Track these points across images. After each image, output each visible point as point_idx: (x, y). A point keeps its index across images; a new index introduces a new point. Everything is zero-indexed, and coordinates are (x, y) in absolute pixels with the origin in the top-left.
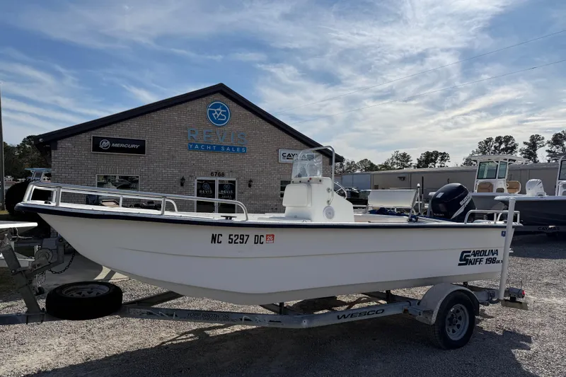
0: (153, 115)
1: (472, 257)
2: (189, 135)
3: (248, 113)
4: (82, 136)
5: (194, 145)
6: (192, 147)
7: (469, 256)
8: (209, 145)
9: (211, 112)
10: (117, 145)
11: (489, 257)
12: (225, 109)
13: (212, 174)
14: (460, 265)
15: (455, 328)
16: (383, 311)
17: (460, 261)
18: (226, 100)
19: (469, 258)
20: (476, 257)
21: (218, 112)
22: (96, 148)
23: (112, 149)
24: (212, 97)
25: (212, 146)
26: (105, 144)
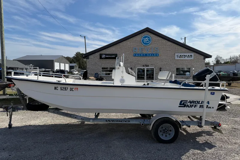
0: (121, 44)
1: (189, 104)
2: (134, 50)
3: (160, 39)
4: (96, 54)
5: (136, 54)
6: (135, 55)
7: (186, 103)
8: (142, 54)
9: (143, 40)
10: (108, 56)
11: (202, 105)
12: (149, 38)
13: (143, 66)
14: (179, 107)
15: (168, 135)
16: (129, 121)
17: (180, 104)
18: (150, 34)
19: (187, 104)
20: (192, 104)
21: (146, 40)
22: (101, 58)
23: (106, 58)
24: (143, 34)
25: (143, 54)
26: (103, 56)
